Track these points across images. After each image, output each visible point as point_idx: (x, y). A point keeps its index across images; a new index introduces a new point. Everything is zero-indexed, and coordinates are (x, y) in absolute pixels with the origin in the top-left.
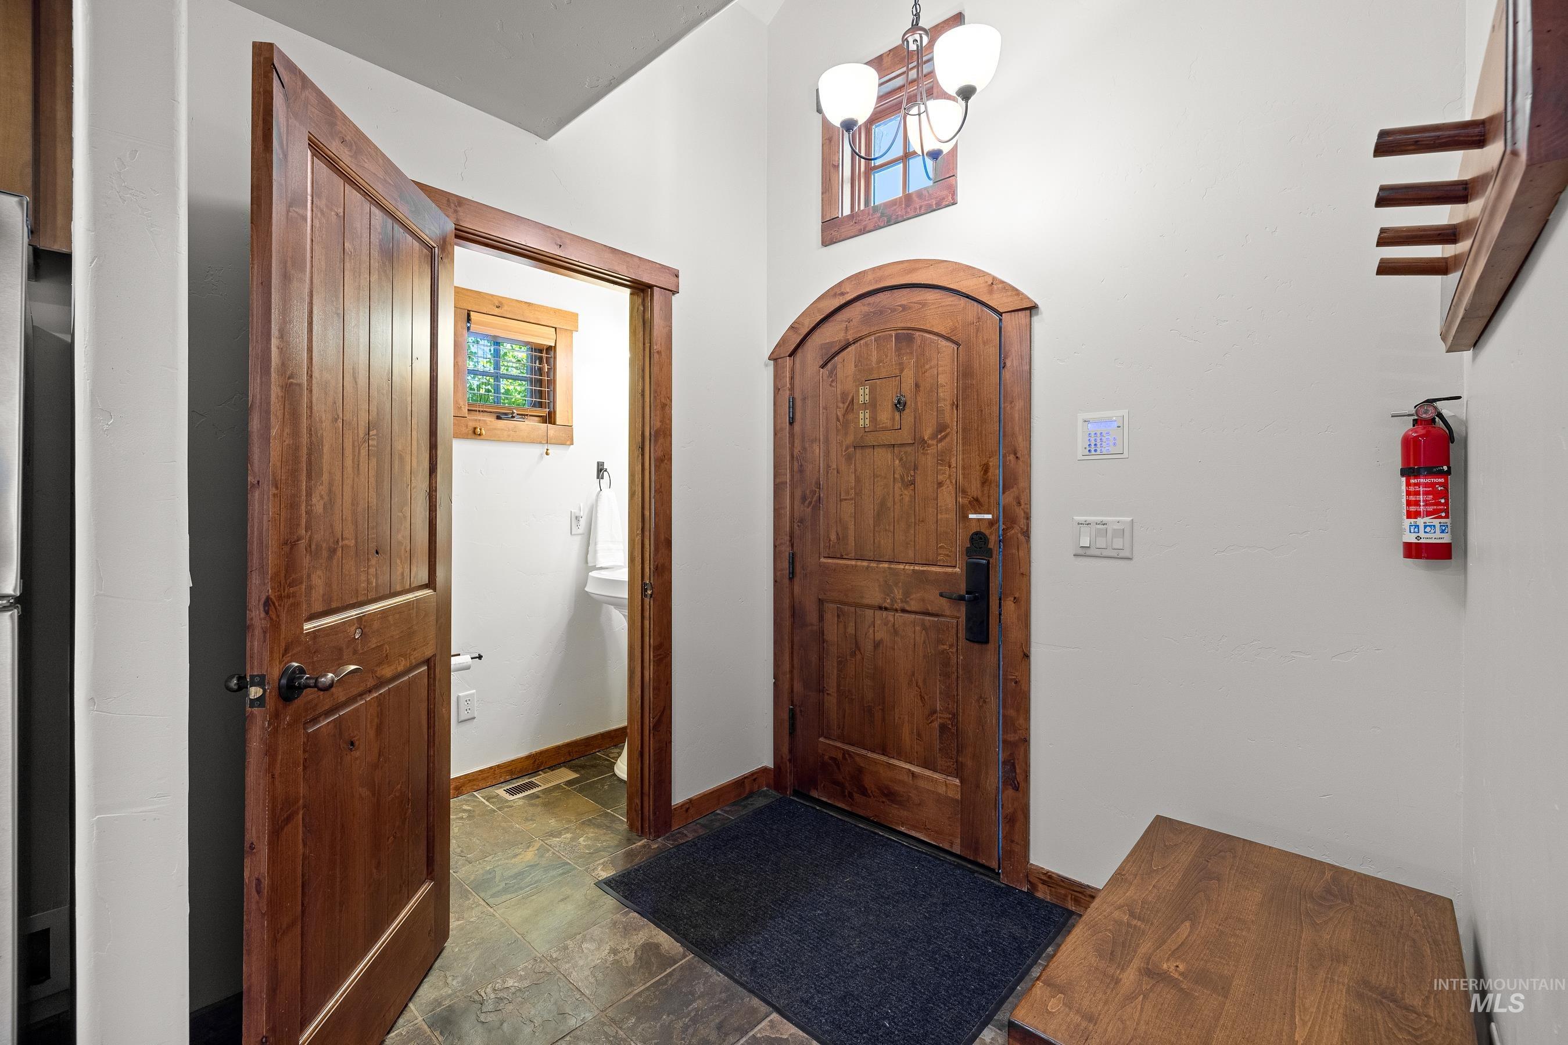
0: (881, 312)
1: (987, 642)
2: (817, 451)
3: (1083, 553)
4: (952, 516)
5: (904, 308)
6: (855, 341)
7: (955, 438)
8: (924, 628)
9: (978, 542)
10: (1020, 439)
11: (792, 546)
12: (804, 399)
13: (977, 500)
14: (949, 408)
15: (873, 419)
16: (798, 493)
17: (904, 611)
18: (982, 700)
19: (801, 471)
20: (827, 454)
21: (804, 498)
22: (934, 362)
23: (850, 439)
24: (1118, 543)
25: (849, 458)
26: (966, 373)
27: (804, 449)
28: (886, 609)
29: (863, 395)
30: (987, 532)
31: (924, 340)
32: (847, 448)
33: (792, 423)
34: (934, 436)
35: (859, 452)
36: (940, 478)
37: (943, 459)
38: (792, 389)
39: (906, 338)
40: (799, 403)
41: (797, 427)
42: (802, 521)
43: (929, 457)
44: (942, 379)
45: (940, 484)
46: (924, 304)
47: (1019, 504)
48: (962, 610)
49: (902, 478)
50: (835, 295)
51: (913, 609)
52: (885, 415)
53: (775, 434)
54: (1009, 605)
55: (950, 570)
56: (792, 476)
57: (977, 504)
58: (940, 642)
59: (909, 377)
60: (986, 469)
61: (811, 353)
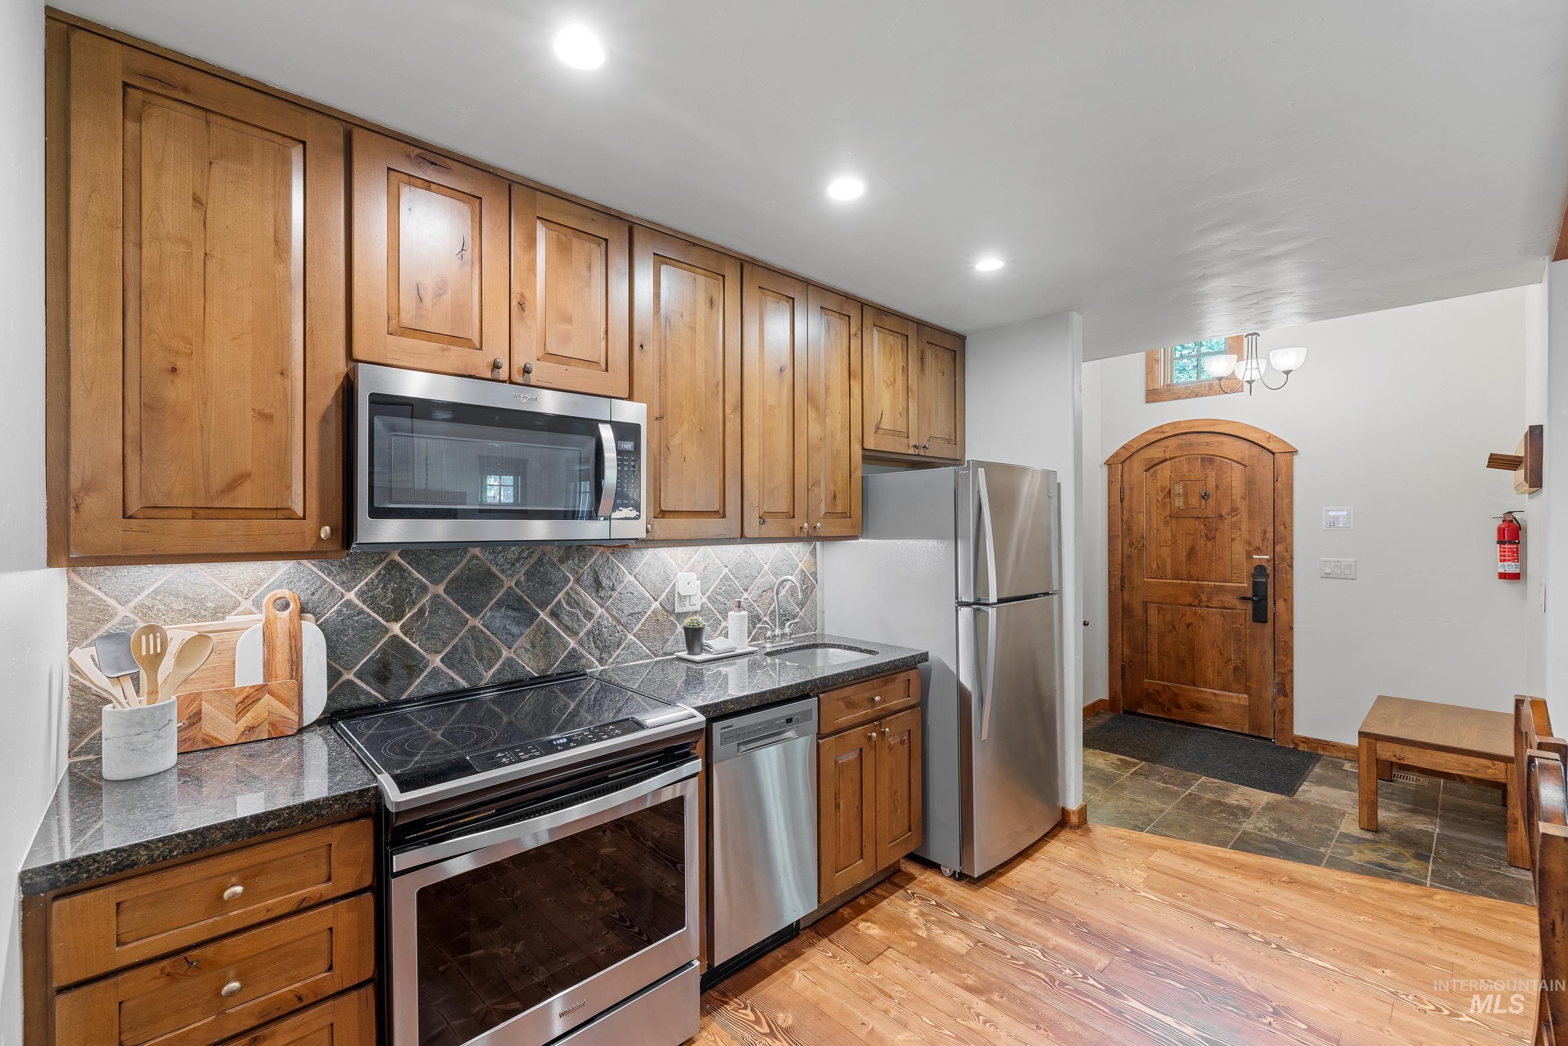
0: (1191, 444)
1: (1266, 622)
2: (1142, 518)
3: (1327, 576)
4: (1243, 557)
5: (1209, 444)
6: (1172, 459)
7: (1244, 516)
8: (1222, 615)
9: (1260, 570)
10: (1286, 518)
11: (1122, 571)
12: (1131, 488)
13: (1259, 548)
14: (1239, 499)
15: (1186, 503)
16: (1127, 542)
17: (1207, 607)
18: (1263, 652)
19: (1129, 528)
20: (1149, 520)
21: (1131, 545)
22: (1229, 474)
23: (1167, 512)
24: (1348, 571)
25: (1166, 523)
26: (1250, 482)
27: (1132, 517)
28: (1194, 606)
29: (1179, 489)
30: (1266, 565)
31: (1221, 462)
32: (1165, 518)
33: (1122, 500)
34: (1229, 514)
35: (1174, 521)
36: (1234, 536)
37: (1235, 526)
38: (1122, 482)
39: (1209, 460)
40: (1127, 490)
41: (1126, 504)
42: (1129, 557)
43: (1225, 525)
44: (1234, 484)
45: (1233, 540)
46: (1222, 443)
47: (1286, 551)
48: (1250, 606)
49: (1206, 536)
51: (1215, 606)
52: (1194, 501)
53: (1109, 507)
54: (1279, 602)
55: (1241, 585)
56: (1122, 532)
57: (1258, 550)
58: (1233, 623)
59: (1212, 481)
60: (1265, 533)
61: (1138, 466)
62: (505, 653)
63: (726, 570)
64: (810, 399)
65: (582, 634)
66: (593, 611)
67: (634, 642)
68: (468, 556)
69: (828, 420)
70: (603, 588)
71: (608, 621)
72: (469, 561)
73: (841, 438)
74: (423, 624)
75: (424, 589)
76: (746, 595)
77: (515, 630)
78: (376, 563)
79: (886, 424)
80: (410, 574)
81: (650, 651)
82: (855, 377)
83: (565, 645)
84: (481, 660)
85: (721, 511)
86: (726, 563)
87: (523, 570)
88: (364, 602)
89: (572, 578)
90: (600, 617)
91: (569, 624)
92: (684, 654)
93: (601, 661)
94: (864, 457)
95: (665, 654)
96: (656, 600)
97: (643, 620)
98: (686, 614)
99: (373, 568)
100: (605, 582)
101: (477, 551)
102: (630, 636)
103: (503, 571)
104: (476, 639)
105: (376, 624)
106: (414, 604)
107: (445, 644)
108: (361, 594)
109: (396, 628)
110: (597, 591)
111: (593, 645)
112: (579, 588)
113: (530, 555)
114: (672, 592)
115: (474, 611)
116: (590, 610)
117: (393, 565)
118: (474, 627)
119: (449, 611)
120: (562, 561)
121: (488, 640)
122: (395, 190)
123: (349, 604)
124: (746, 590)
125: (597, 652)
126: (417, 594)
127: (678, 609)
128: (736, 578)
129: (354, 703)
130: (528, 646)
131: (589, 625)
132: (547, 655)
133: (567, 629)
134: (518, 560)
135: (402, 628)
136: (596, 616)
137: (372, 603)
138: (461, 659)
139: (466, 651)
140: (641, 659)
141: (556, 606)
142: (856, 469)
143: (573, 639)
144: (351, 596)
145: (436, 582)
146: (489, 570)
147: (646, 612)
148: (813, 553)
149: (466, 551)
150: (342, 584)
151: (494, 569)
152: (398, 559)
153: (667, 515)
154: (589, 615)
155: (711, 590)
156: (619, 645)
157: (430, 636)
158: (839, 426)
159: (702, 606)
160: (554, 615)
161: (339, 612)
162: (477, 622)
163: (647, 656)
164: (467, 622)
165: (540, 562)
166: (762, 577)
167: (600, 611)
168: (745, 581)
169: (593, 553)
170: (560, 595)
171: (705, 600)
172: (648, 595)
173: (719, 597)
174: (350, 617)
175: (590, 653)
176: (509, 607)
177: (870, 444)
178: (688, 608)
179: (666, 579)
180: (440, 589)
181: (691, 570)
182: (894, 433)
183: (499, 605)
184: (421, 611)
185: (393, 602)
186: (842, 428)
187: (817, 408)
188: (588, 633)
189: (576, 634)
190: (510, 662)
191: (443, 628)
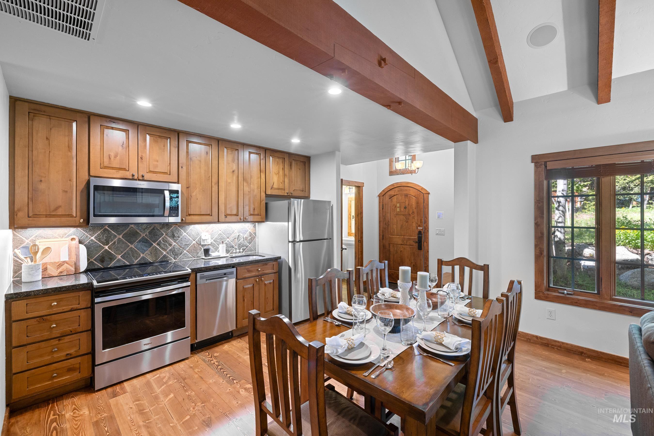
0: (402, 190)
1: (421, 250)
2: (389, 215)
3: (437, 234)
4: (415, 228)
5: (406, 190)
6: (396, 195)
7: (416, 214)
8: (410, 248)
9: (420, 233)
10: (427, 215)
11: (383, 233)
12: (385, 205)
13: (420, 225)
14: (414, 209)
15: (400, 210)
16: (384, 223)
17: (406, 245)
18: (421, 260)
19: (385, 219)
20: (390, 216)
21: (385, 224)
22: (412, 200)
23: (395, 213)
24: (442, 233)
25: (395, 217)
26: (417, 203)
27: (385, 214)
28: (403, 245)
29: (398, 205)
30: (421, 231)
31: (410, 196)
32: (395, 215)
33: (383, 209)
34: (412, 214)
35: (397, 216)
36: (413, 221)
37: (413, 218)
38: (383, 202)
39: (406, 195)
40: (384, 205)
41: (384, 210)
42: (384, 228)
43: (411, 218)
44: (413, 204)
45: (413, 222)
46: (410, 190)
47: (427, 226)
48: (417, 245)
49: (406, 221)
50: (392, 186)
51: (408, 245)
52: (402, 209)
54: (425, 243)
55: (415, 237)
56: (383, 220)
57: (420, 226)
58: (412, 250)
59: (407, 203)
60: (421, 220)
61: (387, 196)
62: (142, 255)
63: (220, 232)
64: (244, 179)
65: (168, 250)
66: (172, 244)
67: (186, 253)
68: (130, 227)
69: (251, 186)
70: (175, 237)
71: (177, 246)
72: (130, 229)
73: (256, 192)
74: (115, 246)
75: (115, 236)
76: (228, 240)
77: (145, 249)
78: (101, 229)
79: (275, 186)
80: (111, 232)
81: (192, 256)
82: (262, 172)
83: (162, 253)
84: (134, 257)
85: (211, 214)
86: (220, 230)
87: (148, 231)
88: (97, 240)
89: (164, 234)
90: (174, 245)
91: (164, 247)
92: (204, 257)
93: (175, 258)
94: (266, 197)
95: (198, 257)
96: (194, 241)
97: (190, 246)
98: (205, 245)
99: (99, 230)
100: (176, 235)
101: (133, 226)
102: (185, 251)
103: (141, 232)
104: (132, 251)
105: (100, 246)
106: (112, 241)
107: (122, 252)
108: (95, 238)
109: (107, 247)
110: (173, 238)
111: (172, 254)
112: (167, 237)
113: (150, 227)
114: (200, 238)
115: (132, 243)
116: (171, 243)
117: (106, 230)
118: (131, 248)
119: (123, 243)
120: (161, 229)
121: (136, 251)
122: (102, 130)
123: (92, 240)
124: (228, 238)
125: (173, 256)
126: (113, 238)
127: (202, 243)
128: (224, 234)
129: (93, 268)
130: (150, 253)
131: (170, 248)
132: (156, 256)
133: (163, 249)
134: (146, 228)
135: (108, 247)
136: (173, 245)
137: (99, 240)
138: (127, 257)
139: (129, 254)
140: (189, 258)
141: (159, 242)
142: (263, 201)
143: (165, 252)
144: (93, 238)
145: (119, 234)
146: (136, 231)
147: (191, 244)
148: (255, 226)
149: (129, 226)
150: (90, 235)
151: (138, 231)
152: (107, 228)
153: (191, 215)
154: (170, 245)
155: (215, 238)
156: (181, 254)
157: (117, 250)
158: (256, 188)
159: (211, 243)
160: (158, 244)
161: (89, 242)
162: (133, 246)
163: (191, 258)
164: (129, 246)
165: (153, 229)
166: (234, 234)
167: (174, 243)
168: (228, 235)
169: (171, 226)
170: (160, 239)
171: (212, 241)
172: (191, 239)
173: (218, 240)
174: (92, 244)
175: (171, 256)
176: (143, 242)
177: (269, 192)
178: (206, 243)
179: (198, 234)
180: (121, 237)
181: (207, 232)
182: (279, 189)
183: (140, 241)
184: (115, 243)
185: (106, 240)
186: (257, 188)
187: (247, 183)
188: (170, 250)
189: (166, 250)
190: (143, 258)
191: (122, 248)
